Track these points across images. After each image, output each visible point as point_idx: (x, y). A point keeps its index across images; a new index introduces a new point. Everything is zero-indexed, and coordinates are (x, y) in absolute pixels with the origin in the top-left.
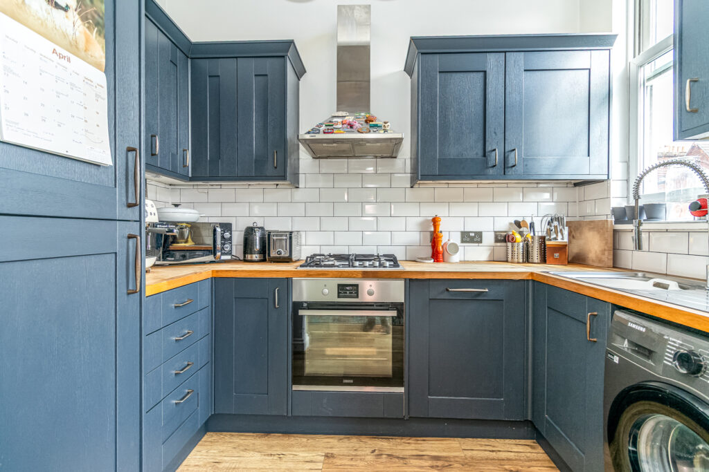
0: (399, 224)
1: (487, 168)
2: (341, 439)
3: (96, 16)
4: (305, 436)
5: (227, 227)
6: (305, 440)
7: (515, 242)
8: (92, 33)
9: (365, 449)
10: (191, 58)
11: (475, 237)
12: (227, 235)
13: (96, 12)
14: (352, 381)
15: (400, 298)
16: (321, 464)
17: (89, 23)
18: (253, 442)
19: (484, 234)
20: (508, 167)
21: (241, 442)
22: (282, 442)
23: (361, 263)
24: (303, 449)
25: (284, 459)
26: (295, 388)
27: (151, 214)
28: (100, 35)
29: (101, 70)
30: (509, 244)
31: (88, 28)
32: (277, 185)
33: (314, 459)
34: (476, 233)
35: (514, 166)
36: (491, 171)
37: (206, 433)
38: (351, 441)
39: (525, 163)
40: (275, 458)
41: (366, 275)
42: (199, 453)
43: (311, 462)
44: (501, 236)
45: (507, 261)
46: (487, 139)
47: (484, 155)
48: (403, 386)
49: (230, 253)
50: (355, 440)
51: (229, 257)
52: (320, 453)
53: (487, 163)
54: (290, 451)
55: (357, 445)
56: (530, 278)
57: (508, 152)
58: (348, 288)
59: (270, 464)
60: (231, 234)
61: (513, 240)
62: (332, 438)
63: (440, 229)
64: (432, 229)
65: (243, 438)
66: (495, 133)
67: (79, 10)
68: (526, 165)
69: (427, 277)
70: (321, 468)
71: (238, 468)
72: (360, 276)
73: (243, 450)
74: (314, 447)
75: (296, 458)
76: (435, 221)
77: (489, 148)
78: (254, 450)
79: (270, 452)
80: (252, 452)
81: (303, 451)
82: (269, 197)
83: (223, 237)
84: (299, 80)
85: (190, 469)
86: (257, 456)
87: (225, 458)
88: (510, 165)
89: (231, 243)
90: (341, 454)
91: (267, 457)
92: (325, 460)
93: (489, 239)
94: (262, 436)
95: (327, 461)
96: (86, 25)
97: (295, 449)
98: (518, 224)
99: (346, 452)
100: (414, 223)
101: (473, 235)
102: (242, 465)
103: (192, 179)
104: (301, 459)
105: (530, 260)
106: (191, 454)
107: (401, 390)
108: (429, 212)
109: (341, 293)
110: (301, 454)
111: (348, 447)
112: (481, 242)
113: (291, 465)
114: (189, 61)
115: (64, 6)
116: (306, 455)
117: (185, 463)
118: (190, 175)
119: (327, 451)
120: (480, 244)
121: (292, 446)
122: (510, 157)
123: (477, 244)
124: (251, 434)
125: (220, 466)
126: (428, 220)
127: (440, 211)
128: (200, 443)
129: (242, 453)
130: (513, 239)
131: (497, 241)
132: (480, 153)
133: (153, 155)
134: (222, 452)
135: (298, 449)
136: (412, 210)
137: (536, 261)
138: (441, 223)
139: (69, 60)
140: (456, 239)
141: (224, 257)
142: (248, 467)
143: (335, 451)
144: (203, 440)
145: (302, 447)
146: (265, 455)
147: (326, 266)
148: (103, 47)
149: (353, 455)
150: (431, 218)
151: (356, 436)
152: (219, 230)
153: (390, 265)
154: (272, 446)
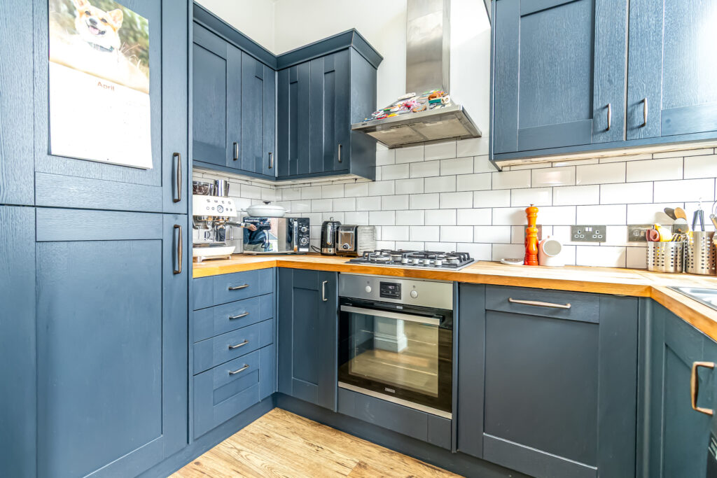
0: (483, 217)
1: (595, 133)
2: (384, 452)
3: (140, 51)
4: (351, 437)
5: (305, 222)
6: (349, 441)
7: (659, 241)
8: (136, 65)
9: (402, 471)
10: (278, 71)
11: (593, 232)
12: (304, 229)
13: (140, 47)
14: (394, 391)
15: (448, 305)
16: (349, 471)
17: (133, 57)
18: (305, 427)
19: (608, 229)
20: (632, 129)
21: (296, 424)
22: (329, 436)
23: (432, 262)
24: (342, 449)
25: (320, 453)
26: (341, 385)
27: (227, 210)
28: (144, 65)
29: (145, 92)
30: (651, 244)
31: (132, 61)
32: (356, 179)
33: (345, 462)
34: (595, 227)
35: (643, 125)
36: (602, 138)
37: (274, 408)
38: (393, 457)
39: (666, 118)
40: (314, 449)
41: (409, 274)
42: (260, 424)
43: (342, 465)
44: (640, 231)
45: (647, 269)
46: (595, 92)
47: (591, 116)
48: (451, 412)
49: (307, 246)
50: (398, 458)
51: (306, 250)
52: (355, 459)
53: (595, 127)
54: (330, 447)
55: (396, 464)
56: (648, 295)
57: (633, 105)
58: (390, 287)
59: (306, 453)
60: (308, 228)
61: (656, 239)
62: (375, 447)
63: (538, 222)
64: (527, 223)
65: (299, 421)
66: (610, 81)
67: (122, 49)
68: (668, 121)
69: (480, 281)
70: (347, 474)
71: (280, 447)
72: (402, 274)
73: (293, 433)
74: (354, 451)
75: (332, 456)
76: (529, 212)
77: (597, 105)
78: (300, 435)
79: (312, 442)
80: (298, 437)
81: (341, 451)
82: (349, 192)
83: (300, 232)
84: (376, 69)
85: (247, 435)
86: (300, 442)
87: (276, 435)
88: (637, 124)
89: (309, 237)
90: (374, 467)
91: (306, 446)
92: (356, 467)
93: (618, 236)
94: (315, 425)
95: (356, 470)
96: (130, 59)
97: (335, 446)
98: (671, 213)
99: (380, 467)
100: (502, 216)
101: (591, 230)
102: (284, 446)
103: (278, 179)
104: (335, 458)
105: (690, 270)
106: (255, 422)
107: (449, 416)
108: (523, 200)
109: (383, 292)
110: (338, 454)
111: (385, 463)
112: (604, 240)
113: (322, 461)
114: (276, 73)
115: (109, 48)
116: (342, 456)
117: (246, 428)
118: (276, 175)
119: (362, 460)
120: (602, 244)
121: (334, 442)
122: (636, 113)
123: (597, 244)
124: (307, 420)
125: (268, 440)
126: (521, 211)
127: (539, 199)
128: (266, 415)
129: (290, 435)
130: (655, 236)
131: (632, 238)
132: (584, 113)
133: (235, 159)
134: (277, 428)
135: (338, 448)
136: (502, 199)
137: (699, 271)
138: (538, 214)
139: (113, 88)
140: (563, 236)
141: (302, 250)
142: (288, 449)
143: (370, 462)
144: (269, 413)
145: (343, 447)
146: (307, 443)
147: (379, 262)
148: (147, 74)
149: (385, 473)
150: (525, 209)
151: (402, 455)
152: (296, 224)
153: (443, 264)
154: (318, 437)
